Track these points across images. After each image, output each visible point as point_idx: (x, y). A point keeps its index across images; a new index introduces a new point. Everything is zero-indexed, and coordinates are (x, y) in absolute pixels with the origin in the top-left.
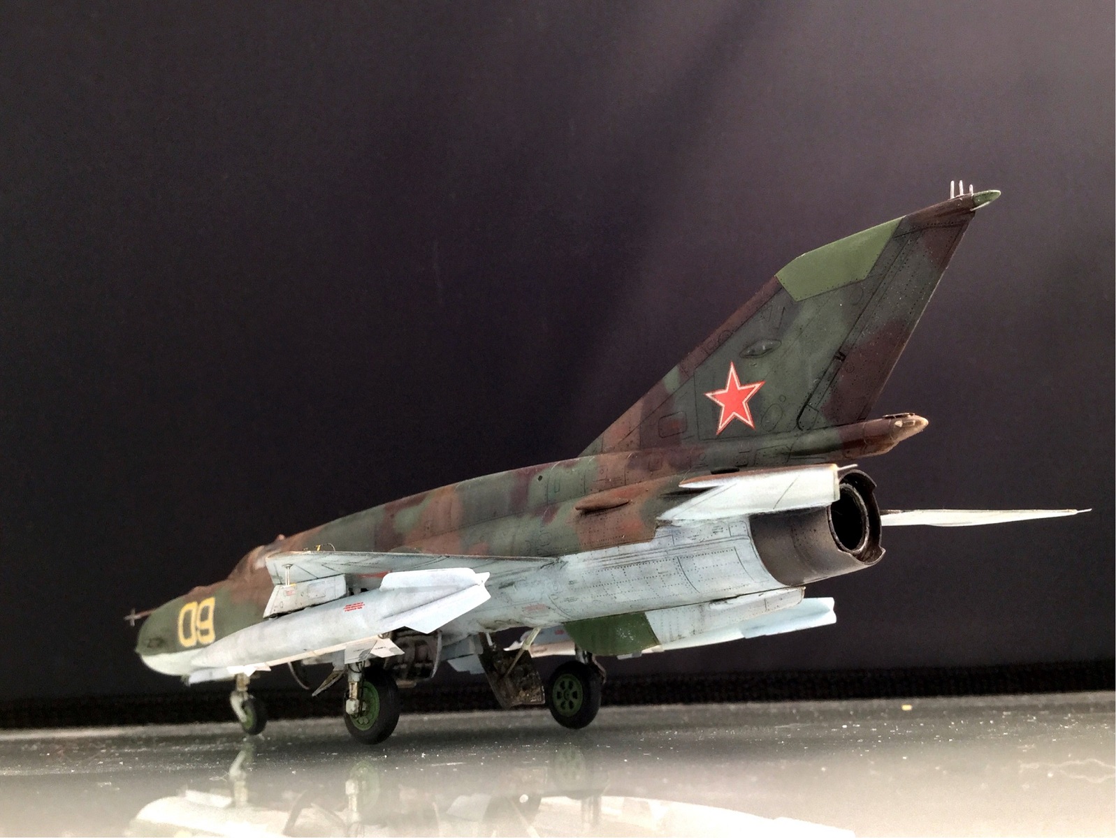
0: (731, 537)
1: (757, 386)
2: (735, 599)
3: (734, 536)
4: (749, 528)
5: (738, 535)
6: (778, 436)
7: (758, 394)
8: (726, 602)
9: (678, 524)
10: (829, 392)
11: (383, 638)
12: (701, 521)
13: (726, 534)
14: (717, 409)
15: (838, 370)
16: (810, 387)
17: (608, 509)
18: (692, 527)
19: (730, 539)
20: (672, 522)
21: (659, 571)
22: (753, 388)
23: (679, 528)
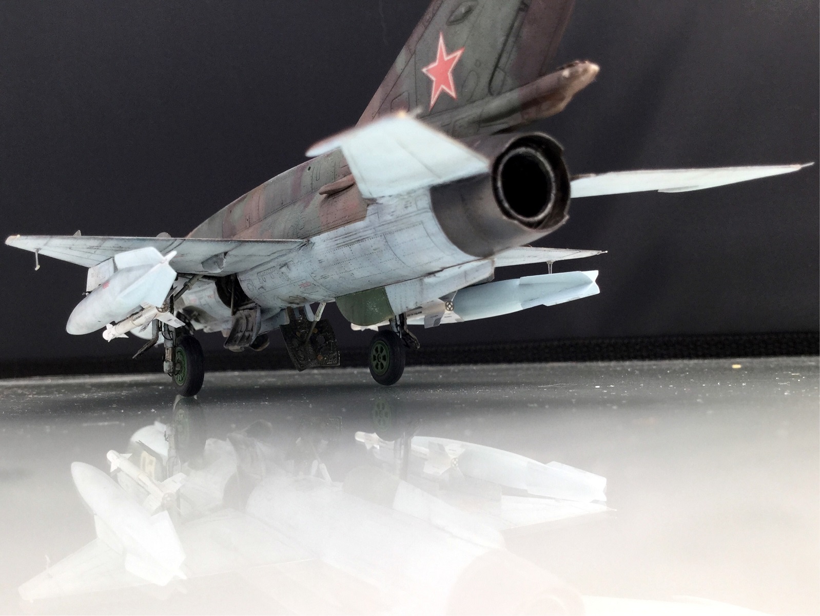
0: (418, 211)
1: (459, 53)
2: (441, 272)
3: (420, 210)
4: (430, 201)
5: (424, 209)
6: (475, 104)
7: (460, 62)
8: (435, 276)
9: (381, 202)
10: (515, 49)
11: (162, 312)
12: (396, 197)
13: (414, 208)
14: (429, 82)
15: (522, 24)
16: (499, 46)
17: (339, 192)
18: (390, 203)
19: (418, 213)
20: (376, 199)
21: (374, 248)
22: (456, 57)
23: (382, 206)
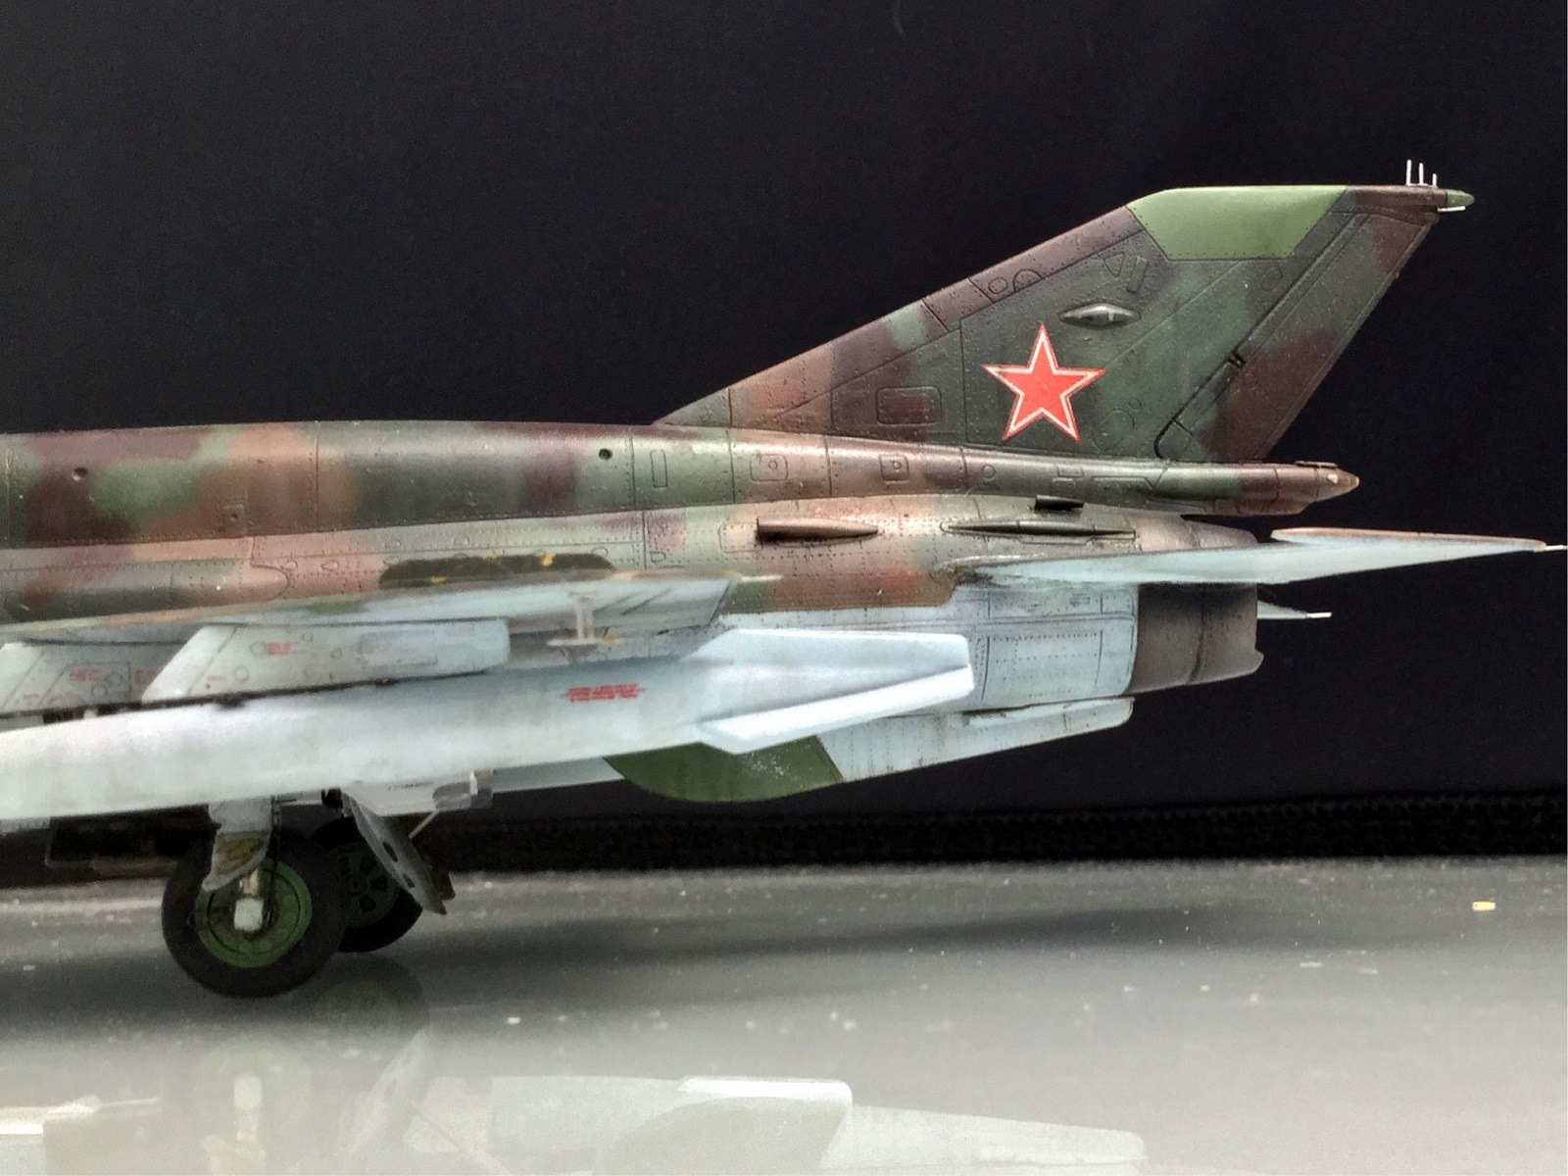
0: (1102, 613)
1: (1090, 375)
2: (1021, 711)
3: (1106, 613)
4: (1136, 603)
5: (1116, 613)
7: (1091, 388)
9: (1004, 583)
10: (1213, 409)
12: (1049, 583)
13: (1095, 607)
15: (1230, 379)
16: (1185, 396)
18: (1033, 590)
19: (1101, 616)
20: (991, 578)
22: (1082, 377)
23: (1004, 590)
